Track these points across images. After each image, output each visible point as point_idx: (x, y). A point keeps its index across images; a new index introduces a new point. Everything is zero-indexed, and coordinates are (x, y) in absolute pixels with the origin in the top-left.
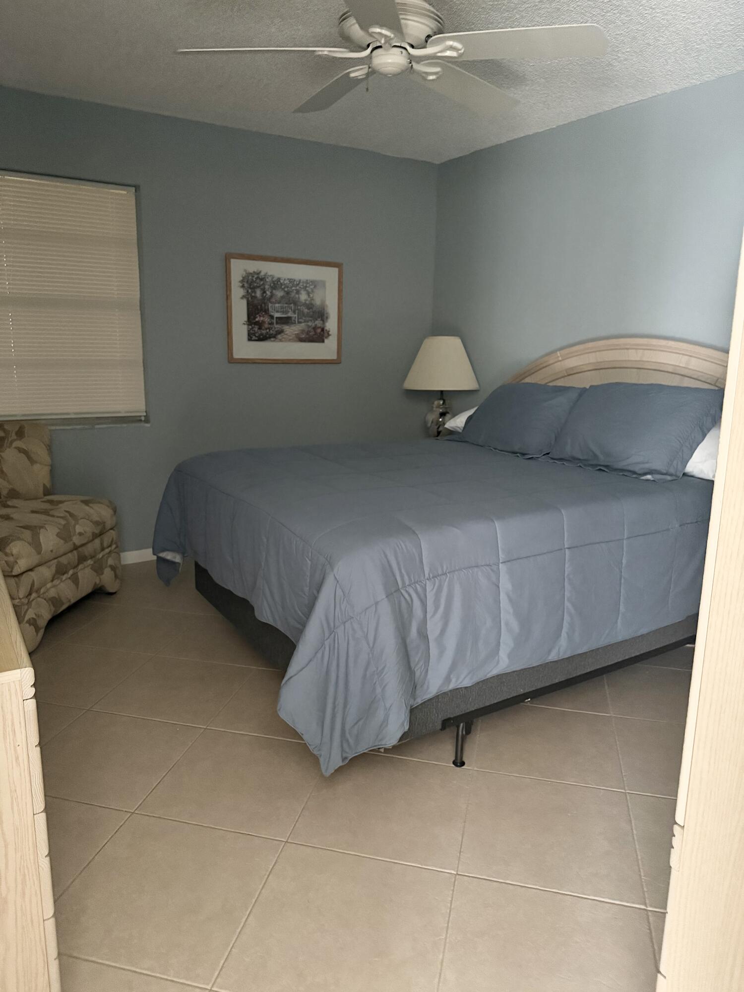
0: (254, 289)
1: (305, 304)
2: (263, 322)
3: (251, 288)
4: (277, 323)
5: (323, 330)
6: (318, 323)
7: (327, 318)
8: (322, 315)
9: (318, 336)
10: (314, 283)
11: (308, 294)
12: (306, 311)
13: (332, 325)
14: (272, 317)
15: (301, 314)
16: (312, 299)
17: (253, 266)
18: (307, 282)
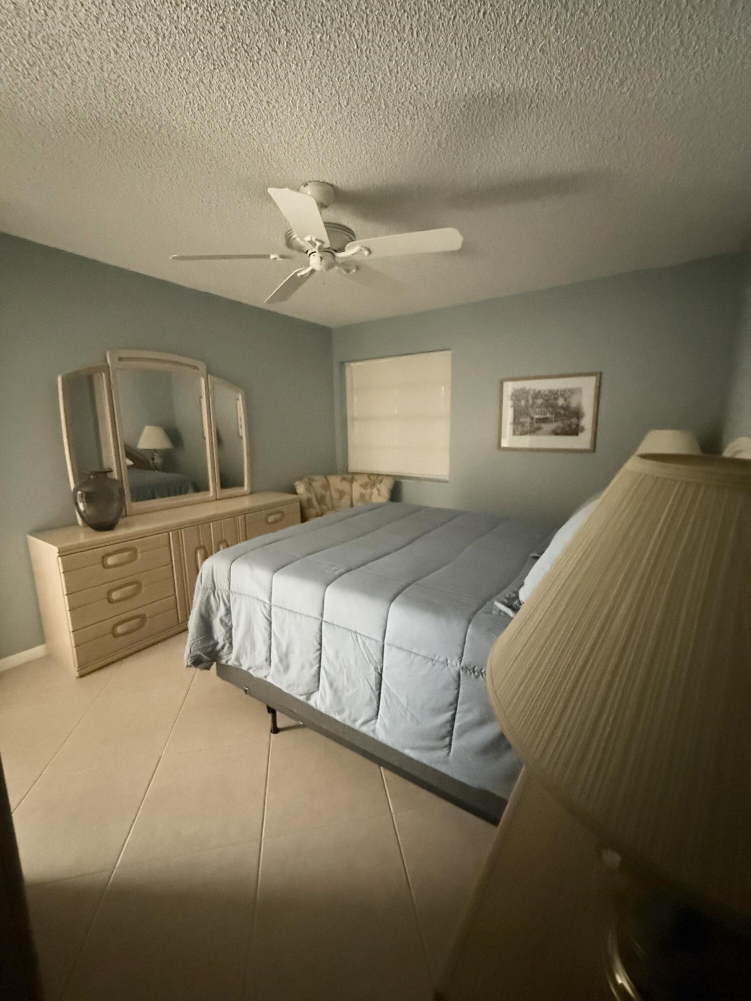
0: (519, 401)
1: (562, 407)
2: (526, 422)
3: (517, 400)
4: (536, 422)
5: (578, 425)
6: (574, 420)
7: (582, 417)
8: (578, 414)
9: (574, 431)
10: (572, 391)
11: (566, 400)
12: (562, 412)
13: (587, 422)
14: (532, 418)
15: (557, 415)
16: (570, 403)
17: (520, 385)
18: (565, 391)
